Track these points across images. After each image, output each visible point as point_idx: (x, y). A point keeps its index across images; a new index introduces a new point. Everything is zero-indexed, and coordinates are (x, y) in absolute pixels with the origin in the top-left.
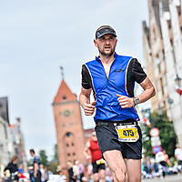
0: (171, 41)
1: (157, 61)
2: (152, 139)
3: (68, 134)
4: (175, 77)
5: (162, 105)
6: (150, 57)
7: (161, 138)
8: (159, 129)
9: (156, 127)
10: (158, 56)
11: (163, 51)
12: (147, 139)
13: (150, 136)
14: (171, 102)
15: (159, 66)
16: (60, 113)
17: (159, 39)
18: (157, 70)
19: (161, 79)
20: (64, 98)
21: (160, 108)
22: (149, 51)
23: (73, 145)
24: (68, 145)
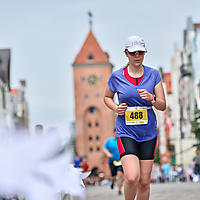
3: (92, 109)
16: (83, 79)
20: (91, 58)
23: (97, 125)
24: (90, 125)
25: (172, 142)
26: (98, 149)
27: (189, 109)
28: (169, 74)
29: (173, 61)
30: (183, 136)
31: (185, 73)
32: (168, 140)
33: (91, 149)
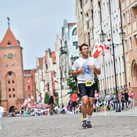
0: (99, 3)
3: (10, 73)
6: (81, 15)
11: (92, 11)
15: (88, 22)
16: (5, 55)
19: (89, 33)
20: (9, 44)
22: (81, 11)
23: (13, 82)
24: (9, 82)
25: (56, 91)
26: (14, 96)
27: (66, 72)
28: (54, 52)
29: (56, 45)
30: (62, 88)
31: (63, 52)
32: (54, 90)
33: (10, 96)
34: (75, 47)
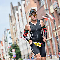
0: (19, 20)
1: (14, 27)
2: (13, 52)
4: (20, 32)
5: (16, 41)
6: (12, 26)
7: (16, 52)
8: (15, 49)
9: (14, 49)
10: (14, 25)
11: (16, 24)
12: (11, 52)
13: (12, 52)
14: (19, 40)
15: (15, 28)
17: (14, 20)
18: (14, 30)
19: (15, 33)
21: (15, 42)
22: (11, 24)
34: (10, 39)
